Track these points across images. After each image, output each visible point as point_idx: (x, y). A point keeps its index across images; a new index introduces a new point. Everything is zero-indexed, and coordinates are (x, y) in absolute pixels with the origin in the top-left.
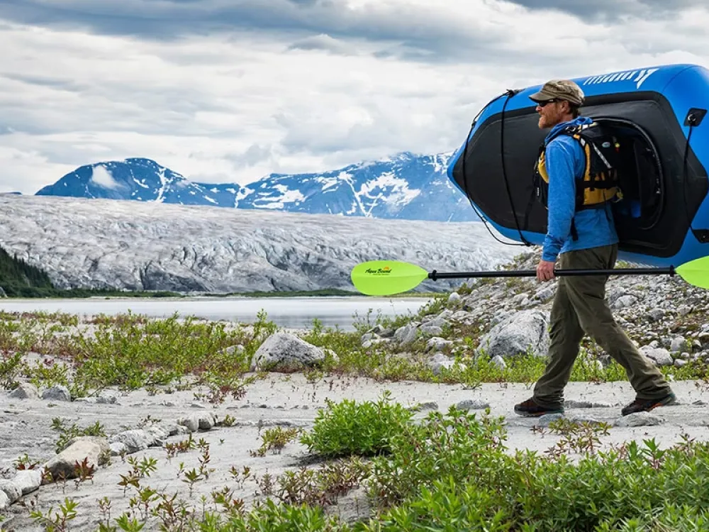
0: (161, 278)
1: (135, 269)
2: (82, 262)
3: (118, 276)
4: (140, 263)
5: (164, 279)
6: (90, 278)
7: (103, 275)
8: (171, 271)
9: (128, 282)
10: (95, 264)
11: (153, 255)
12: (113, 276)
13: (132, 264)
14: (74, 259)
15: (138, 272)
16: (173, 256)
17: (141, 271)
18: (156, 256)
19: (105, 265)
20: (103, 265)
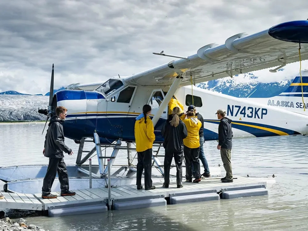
0: (29, 117)
1: (22, 114)
2: (7, 113)
3: (17, 116)
4: (24, 112)
5: (30, 117)
6: (9, 117)
7: (13, 116)
8: (32, 115)
9: (19, 118)
10: (11, 113)
11: (29, 110)
12: (15, 116)
13: (21, 113)
14: (6, 112)
15: (23, 115)
16: (34, 110)
17: (24, 115)
18: (30, 111)
19: (14, 113)
20: (13, 114)
